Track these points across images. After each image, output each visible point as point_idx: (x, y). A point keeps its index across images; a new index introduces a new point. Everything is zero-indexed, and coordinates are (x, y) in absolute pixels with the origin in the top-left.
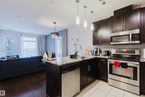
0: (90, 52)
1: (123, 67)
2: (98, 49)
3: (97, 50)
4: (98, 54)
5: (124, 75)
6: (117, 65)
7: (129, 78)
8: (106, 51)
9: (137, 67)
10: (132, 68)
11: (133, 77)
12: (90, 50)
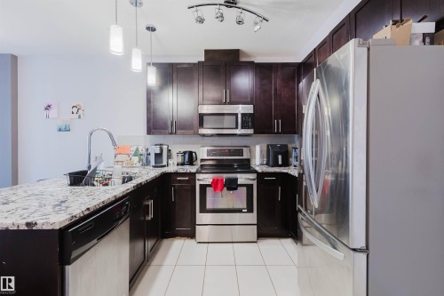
0: (135, 155)
1: (229, 189)
2: (165, 147)
3: (162, 150)
4: (165, 163)
5: (231, 207)
6: (219, 185)
7: (239, 211)
8: (185, 153)
9: (252, 185)
10: (245, 188)
11: (245, 207)
12: (134, 149)
